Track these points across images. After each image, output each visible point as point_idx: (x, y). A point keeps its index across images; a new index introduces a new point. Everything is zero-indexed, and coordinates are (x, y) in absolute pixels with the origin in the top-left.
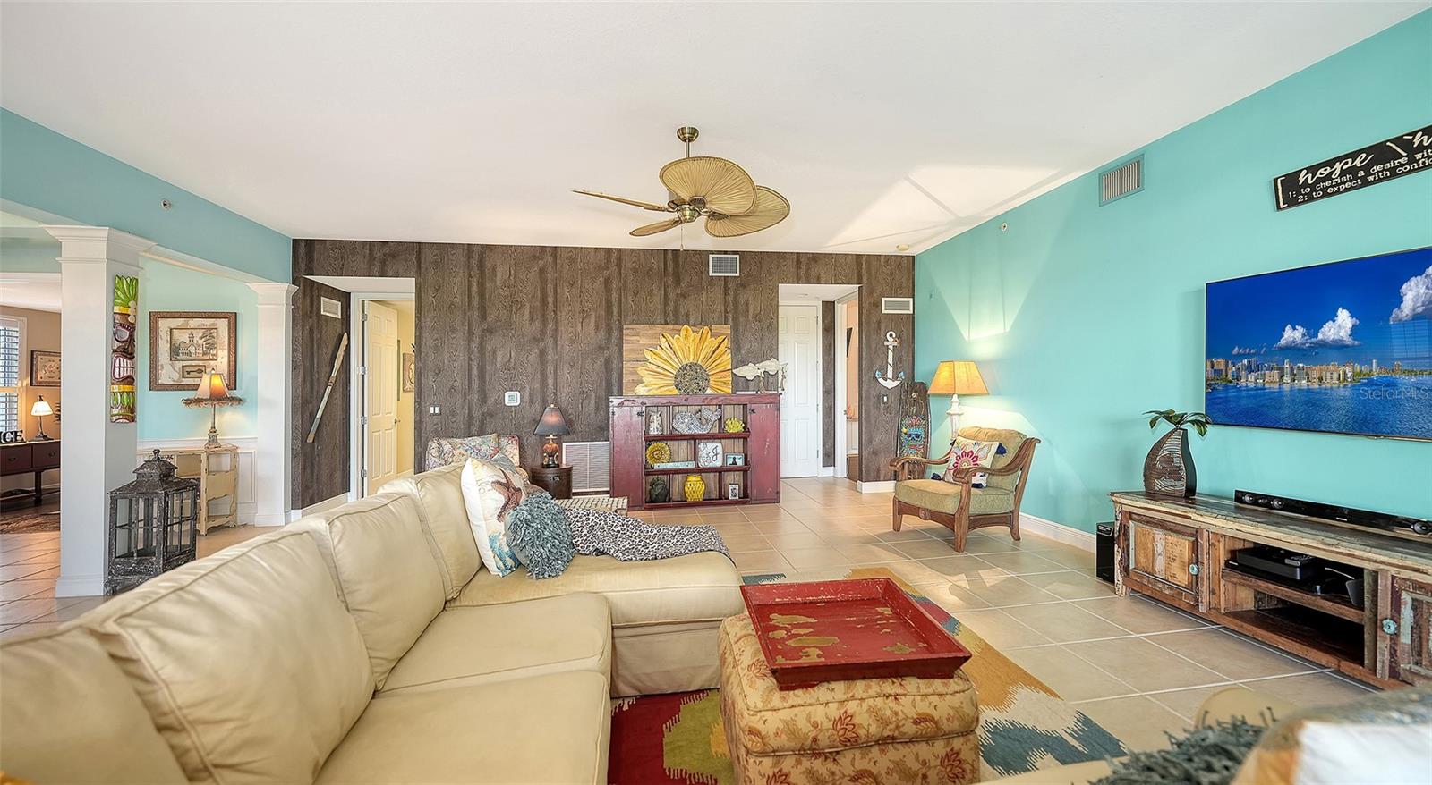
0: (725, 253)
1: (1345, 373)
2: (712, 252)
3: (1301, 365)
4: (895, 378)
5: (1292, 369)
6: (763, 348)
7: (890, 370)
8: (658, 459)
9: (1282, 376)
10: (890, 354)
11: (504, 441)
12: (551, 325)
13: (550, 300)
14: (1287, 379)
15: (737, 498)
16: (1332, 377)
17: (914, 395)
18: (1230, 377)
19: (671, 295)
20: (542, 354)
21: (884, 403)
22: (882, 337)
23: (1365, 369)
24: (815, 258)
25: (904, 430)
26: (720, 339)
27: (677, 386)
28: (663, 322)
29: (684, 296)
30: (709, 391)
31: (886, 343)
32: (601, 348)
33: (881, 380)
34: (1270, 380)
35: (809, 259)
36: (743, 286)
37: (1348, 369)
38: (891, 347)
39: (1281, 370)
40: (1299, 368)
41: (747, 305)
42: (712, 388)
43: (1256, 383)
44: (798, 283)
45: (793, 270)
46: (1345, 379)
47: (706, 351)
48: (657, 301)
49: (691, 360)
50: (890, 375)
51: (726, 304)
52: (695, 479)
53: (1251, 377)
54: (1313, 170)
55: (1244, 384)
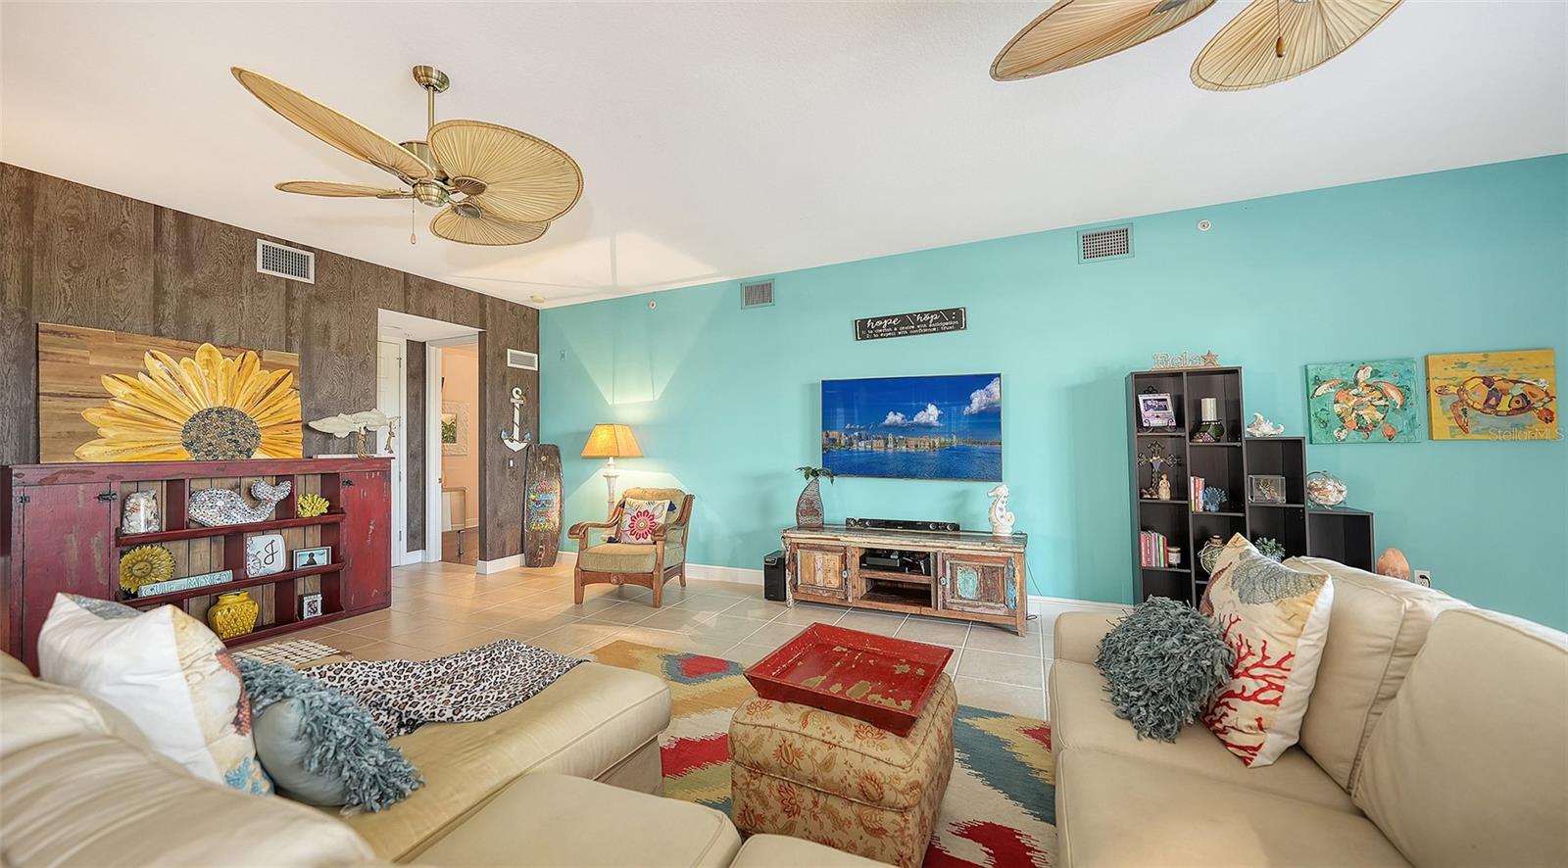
0: (289, 243)
1: (934, 442)
2: (264, 237)
4: (522, 439)
5: (895, 440)
6: (353, 394)
7: (516, 430)
8: (145, 577)
9: (887, 443)
10: (517, 413)
14: (890, 445)
15: (319, 613)
16: (923, 444)
17: (543, 458)
19: (173, 286)
21: (510, 468)
22: (508, 391)
24: (430, 285)
25: (532, 497)
26: (279, 373)
27: (188, 446)
28: (150, 329)
29: (203, 294)
30: (258, 455)
31: (512, 400)
33: (507, 442)
34: (878, 446)
35: (421, 285)
36: (321, 300)
38: (518, 405)
39: (886, 440)
40: (900, 439)
41: (327, 328)
42: (264, 449)
44: (406, 313)
45: (399, 294)
47: (251, 389)
49: (220, 403)
50: (516, 435)
51: (289, 321)
52: (236, 598)
53: (862, 444)
54: (874, 320)
55: (854, 448)
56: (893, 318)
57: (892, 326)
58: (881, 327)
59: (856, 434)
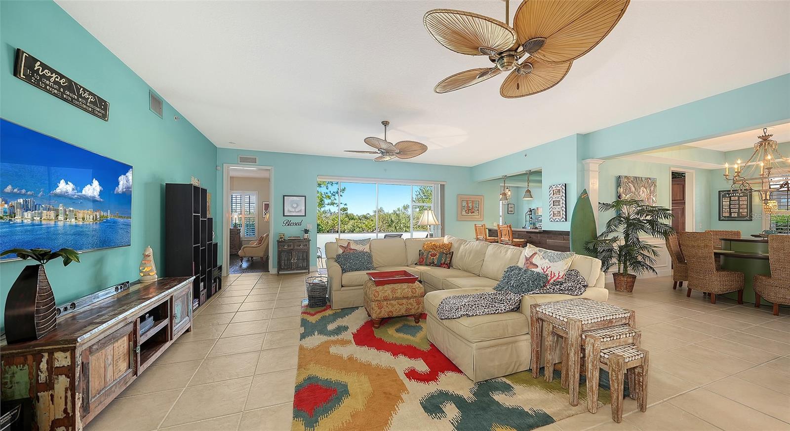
1: (96, 215)
3: (71, 209)
5: (65, 211)
9: (57, 216)
14: (61, 217)
16: (90, 218)
23: (105, 214)
34: (47, 218)
39: (57, 211)
40: (70, 211)
43: (35, 220)
46: (96, 219)
53: (28, 215)
55: (19, 221)
56: (62, 77)
57: (59, 85)
58: (49, 78)
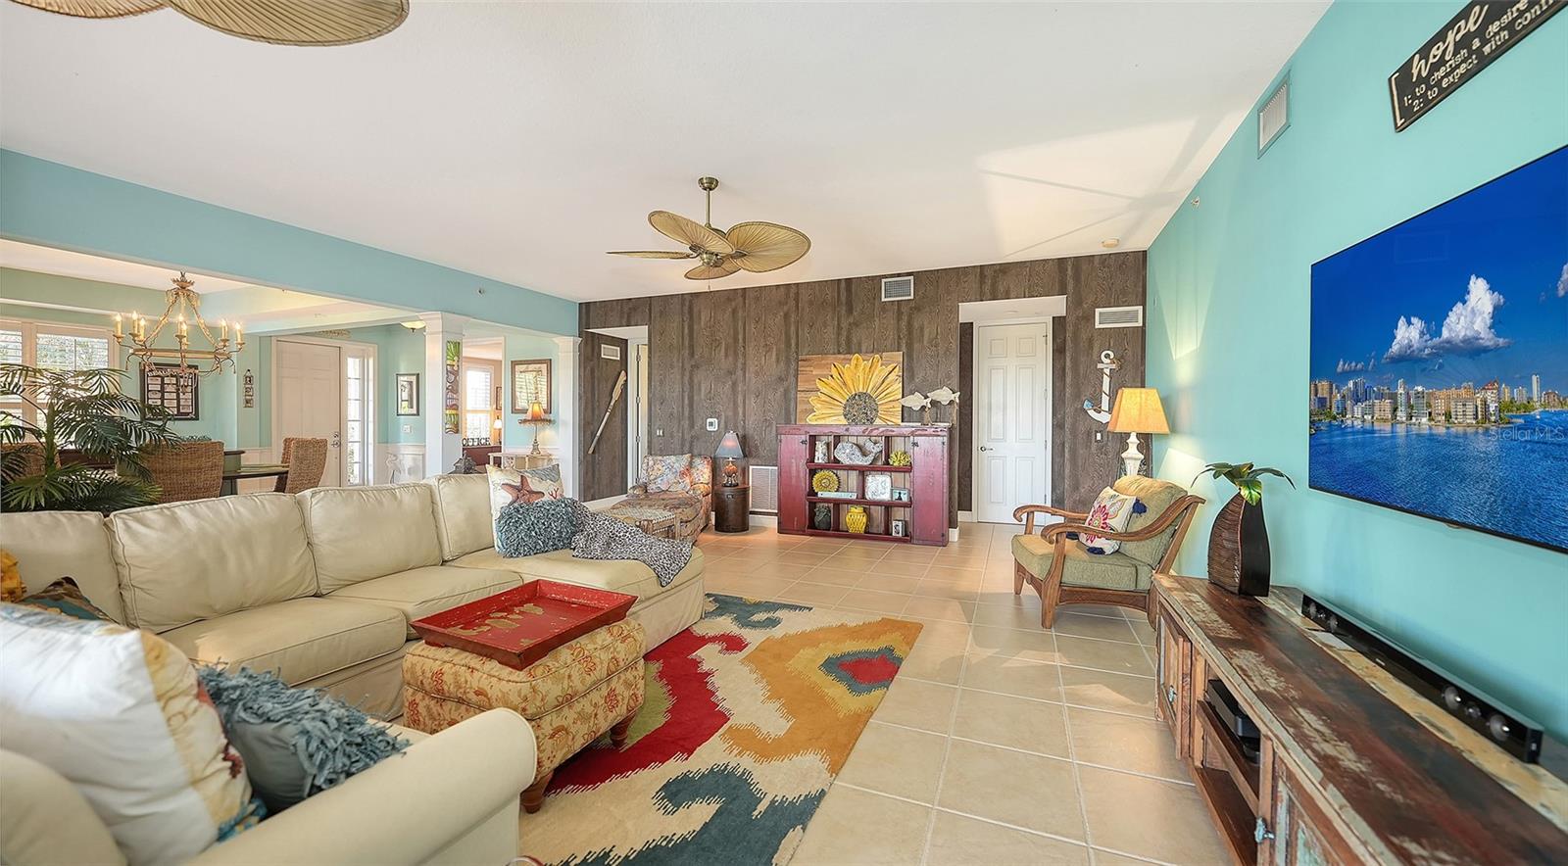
0: (899, 275)
1: (1485, 404)
2: (885, 277)
3: (1420, 389)
4: (1110, 410)
5: (1408, 397)
7: (1105, 399)
8: (826, 488)
9: (1395, 410)
10: (1106, 380)
11: (697, 461)
12: (741, 360)
13: (740, 337)
14: (1401, 415)
15: (900, 535)
18: (1334, 411)
19: (844, 325)
20: (734, 384)
21: (1096, 441)
22: (1095, 357)
23: (1519, 394)
24: (1004, 269)
26: (890, 368)
27: (845, 415)
28: (836, 351)
29: (857, 324)
30: (877, 422)
31: (1100, 366)
32: (781, 379)
33: (1092, 413)
34: (1382, 416)
35: (995, 272)
36: (918, 309)
37: (1490, 396)
38: (1107, 371)
39: (1393, 397)
40: (1418, 395)
41: (922, 329)
42: (880, 418)
43: (1364, 421)
44: (982, 300)
45: (976, 286)
46: (1486, 417)
47: (876, 379)
48: (830, 333)
49: (861, 390)
50: (1105, 406)
51: (899, 330)
52: (856, 511)
53: (1358, 410)
54: (1424, 52)
55: (1349, 422)
56: (1464, 14)
57: (1467, 39)
58: (1442, 62)
59: (1351, 384)
